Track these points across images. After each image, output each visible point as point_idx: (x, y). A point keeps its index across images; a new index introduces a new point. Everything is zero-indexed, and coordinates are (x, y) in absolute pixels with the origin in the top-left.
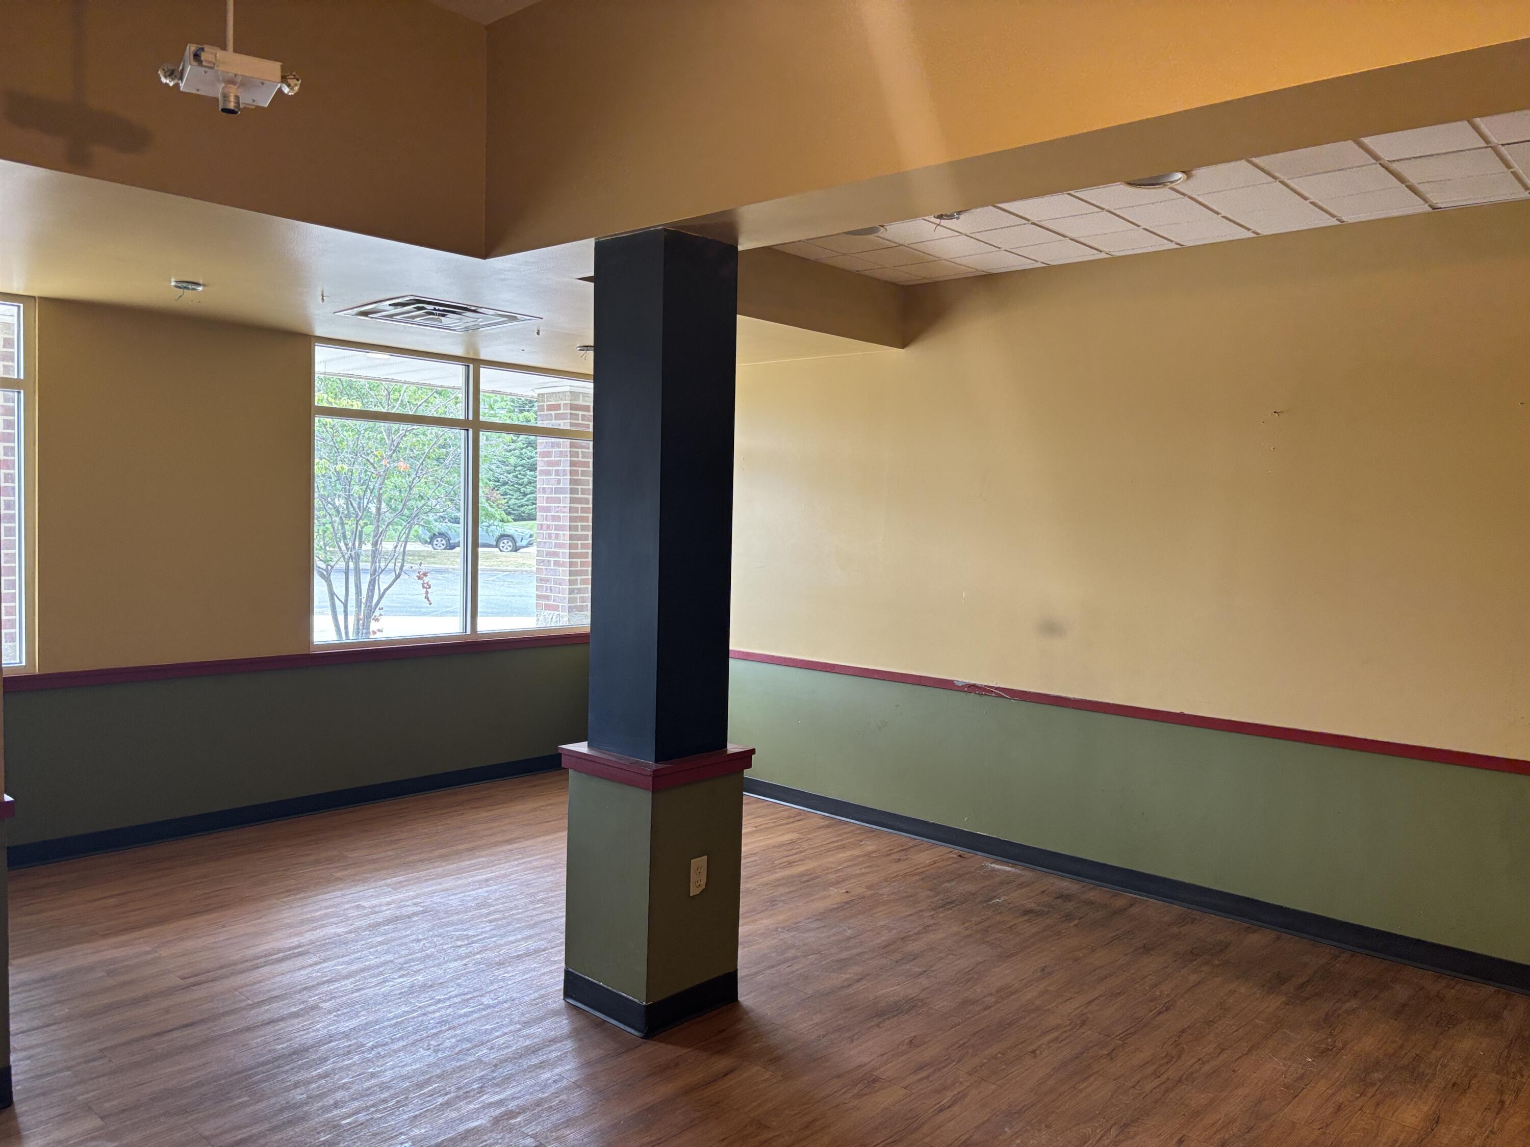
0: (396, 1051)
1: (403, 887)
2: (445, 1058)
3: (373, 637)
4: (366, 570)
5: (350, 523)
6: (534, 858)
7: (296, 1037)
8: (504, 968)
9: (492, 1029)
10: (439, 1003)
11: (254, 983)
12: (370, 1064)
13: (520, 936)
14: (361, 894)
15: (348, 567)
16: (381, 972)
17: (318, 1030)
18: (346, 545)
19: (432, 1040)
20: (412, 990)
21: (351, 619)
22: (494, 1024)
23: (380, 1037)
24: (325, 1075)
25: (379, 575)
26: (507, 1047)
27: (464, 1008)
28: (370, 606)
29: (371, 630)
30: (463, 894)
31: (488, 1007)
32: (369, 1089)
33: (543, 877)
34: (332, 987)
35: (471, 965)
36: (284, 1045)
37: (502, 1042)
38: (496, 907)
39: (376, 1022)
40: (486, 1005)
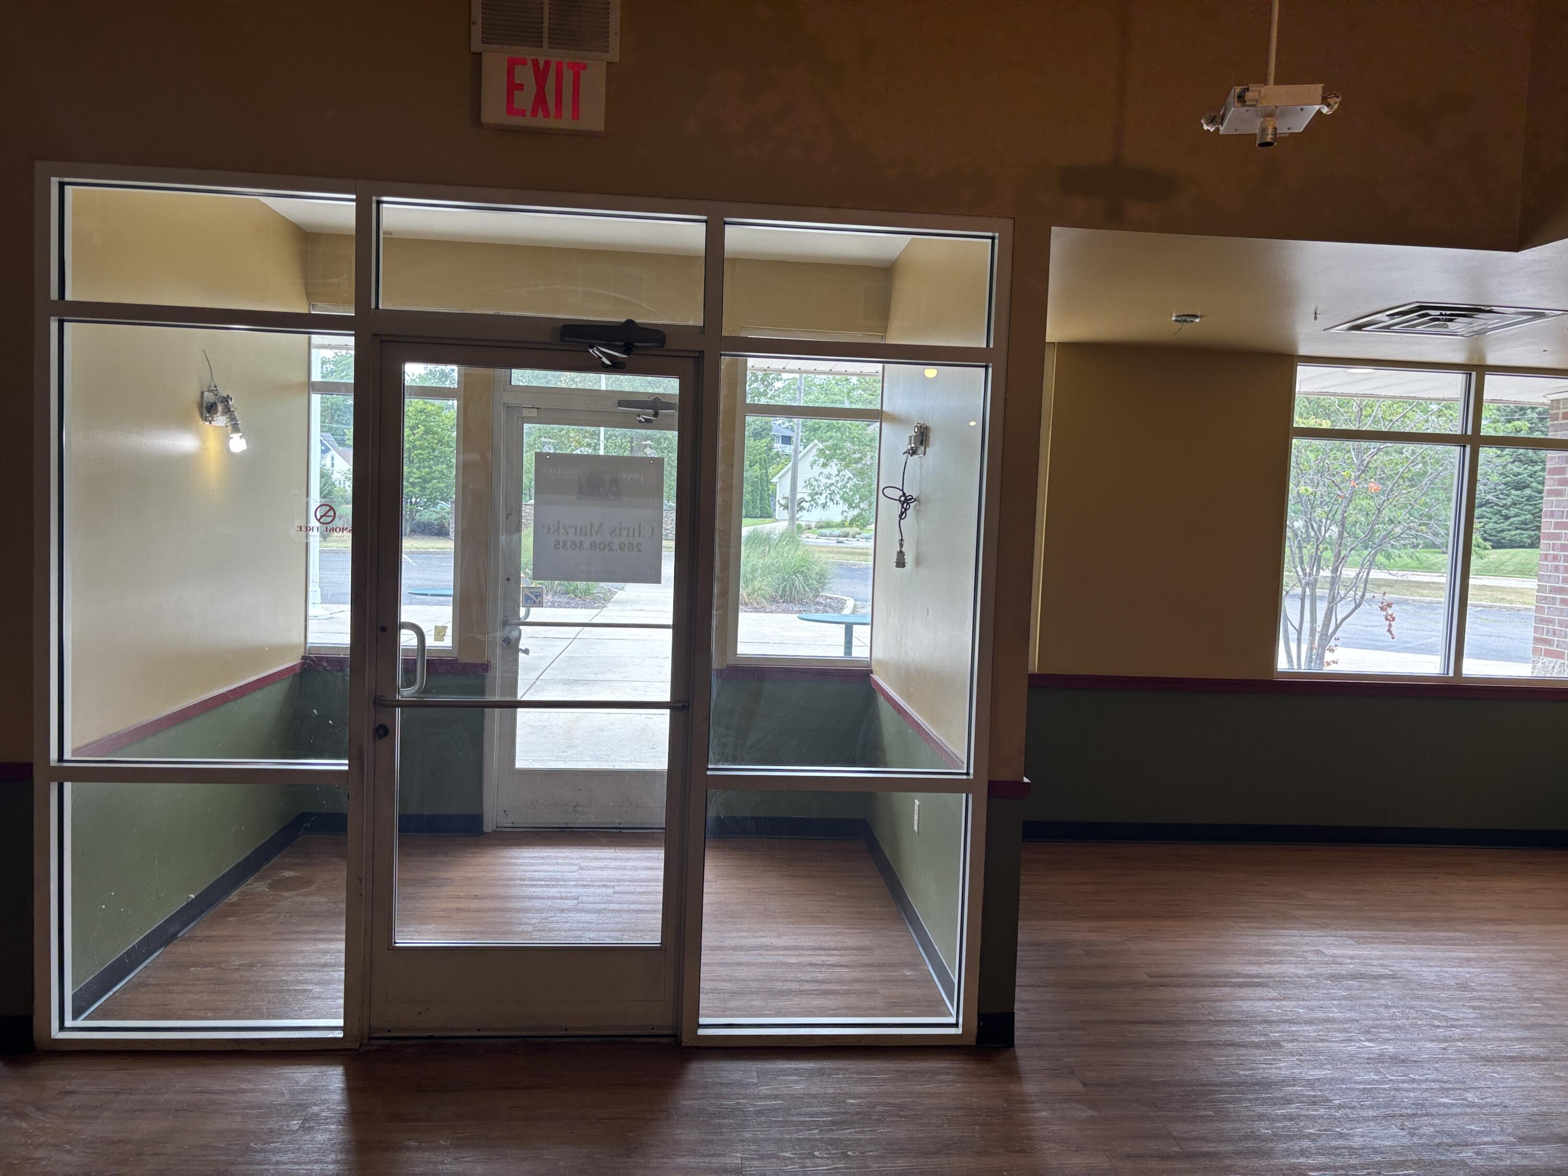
0: (1366, 1119)
1: (1368, 943)
2: (1422, 1145)
3: (1327, 669)
4: (1322, 598)
5: (1309, 547)
6: (1528, 947)
7: (1259, 1069)
8: (1492, 1066)
9: (1478, 1132)
10: (1413, 1082)
11: (1216, 1001)
12: (1338, 1123)
13: (1512, 1035)
14: (1321, 939)
15: (1305, 593)
16: (1345, 1029)
17: (1280, 1068)
18: (1303, 570)
19: (1405, 1120)
20: (1381, 1058)
21: (1304, 648)
22: (1481, 1127)
23: (1346, 1098)
24: (1290, 1118)
25: (1336, 604)
26: (1497, 1158)
27: (1443, 1098)
28: (1326, 635)
29: (1325, 660)
30: (1439, 969)
31: (1472, 1105)
32: (1336, 1148)
33: (1542, 973)
34: (1294, 1029)
35: (1450, 1051)
36: (1248, 1073)
37: (1492, 1151)
38: (1480, 993)
39: (1343, 1081)
40: (1469, 1102)
